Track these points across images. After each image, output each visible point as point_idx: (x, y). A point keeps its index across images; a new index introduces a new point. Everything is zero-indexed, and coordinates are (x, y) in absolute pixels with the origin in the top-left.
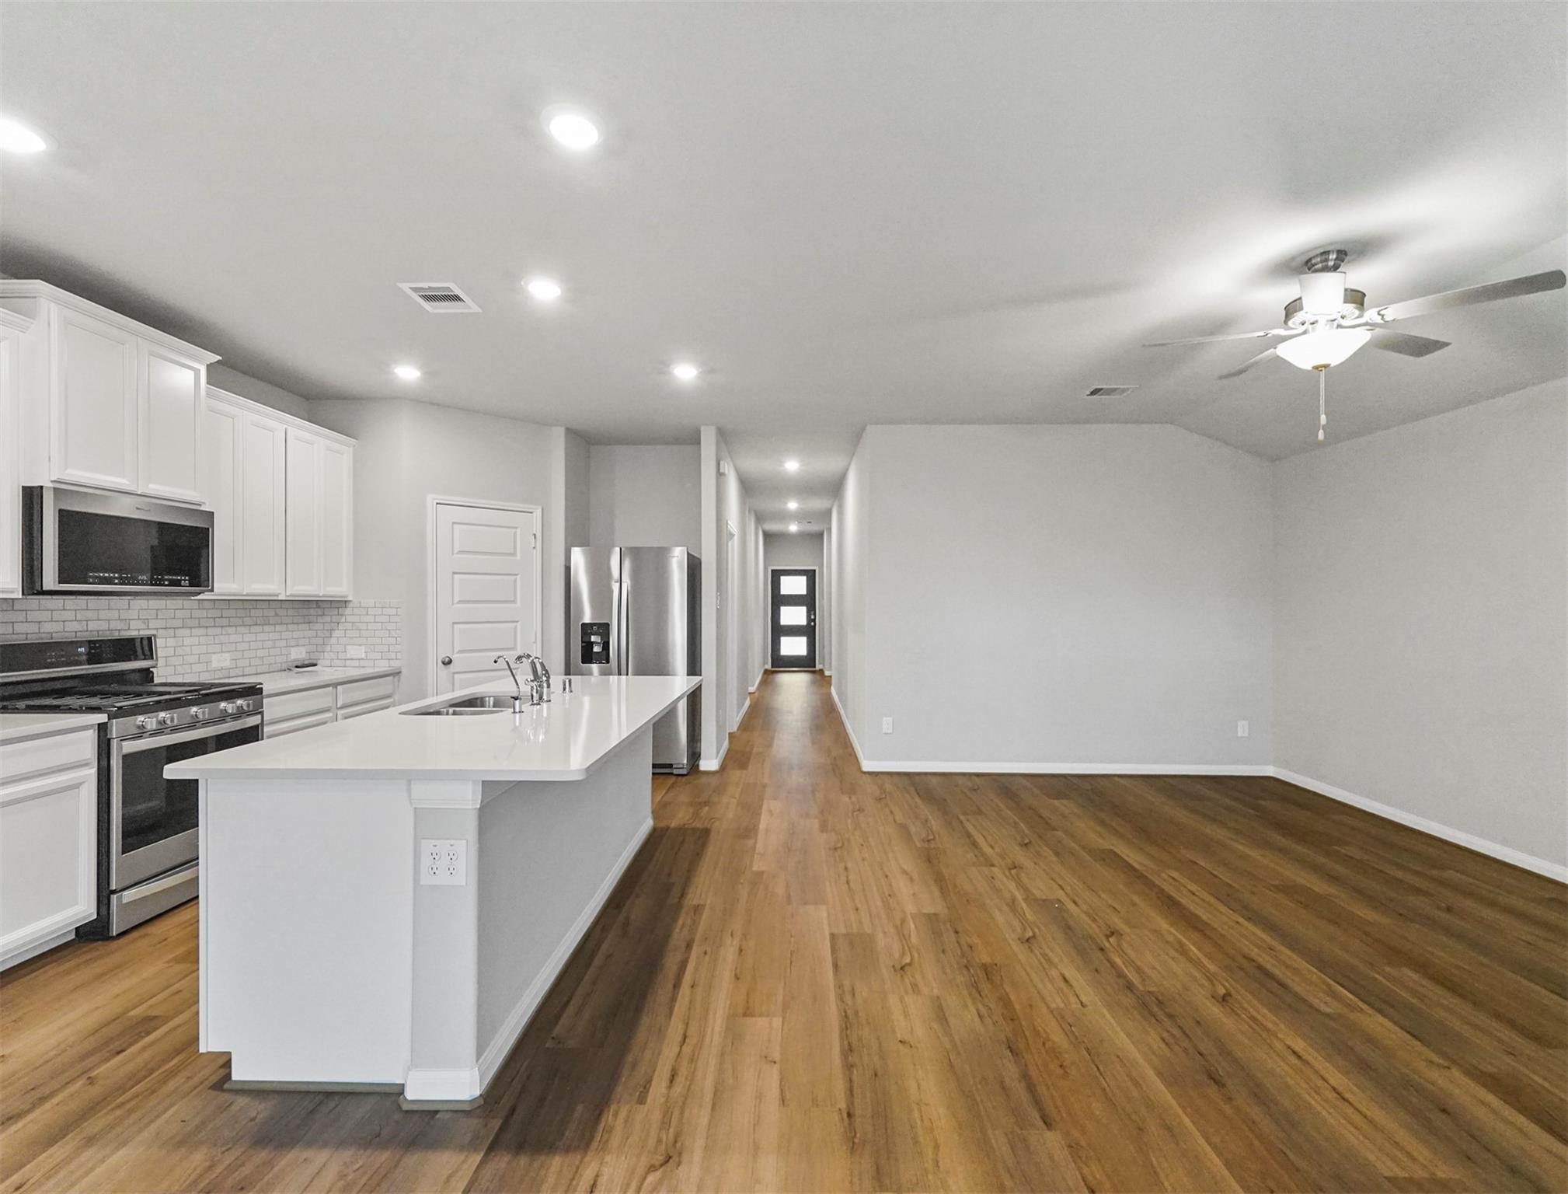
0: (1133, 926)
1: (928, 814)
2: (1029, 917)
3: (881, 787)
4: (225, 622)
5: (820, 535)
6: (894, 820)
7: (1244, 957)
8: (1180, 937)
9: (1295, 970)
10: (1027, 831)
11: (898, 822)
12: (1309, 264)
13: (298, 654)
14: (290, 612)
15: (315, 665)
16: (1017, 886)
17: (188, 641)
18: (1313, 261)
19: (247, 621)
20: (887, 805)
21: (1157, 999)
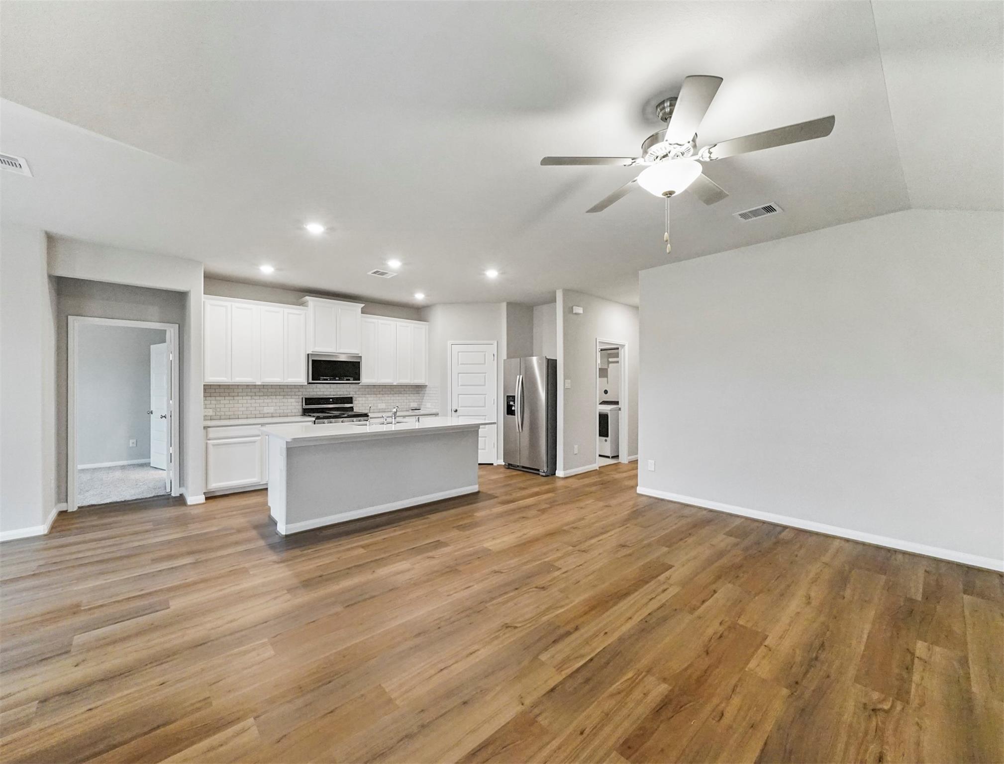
4: (383, 393)
13: (414, 405)
14: (411, 389)
15: (420, 409)
17: (369, 399)
19: (392, 392)
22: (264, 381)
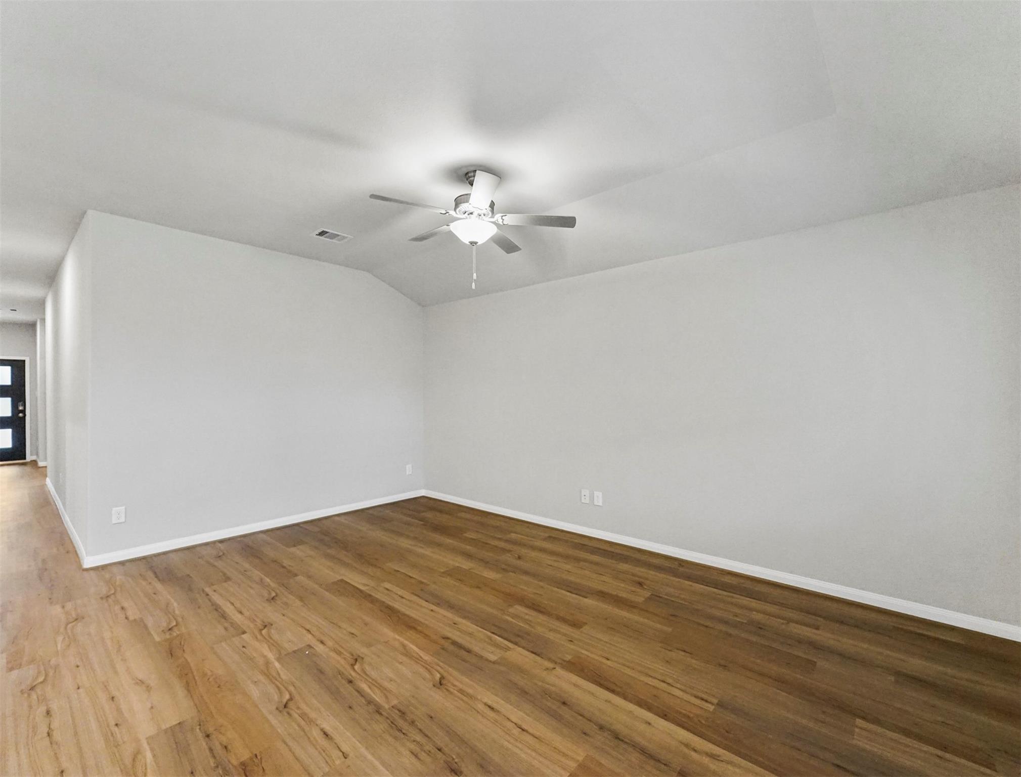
0: (369, 645)
1: (169, 597)
2: (284, 677)
3: (109, 582)
5: (32, 326)
6: (127, 618)
7: (443, 638)
8: (402, 639)
9: (471, 634)
10: (273, 585)
11: (131, 618)
12: (467, 176)
16: (269, 647)
18: (470, 175)
20: (117, 602)
21: (400, 711)
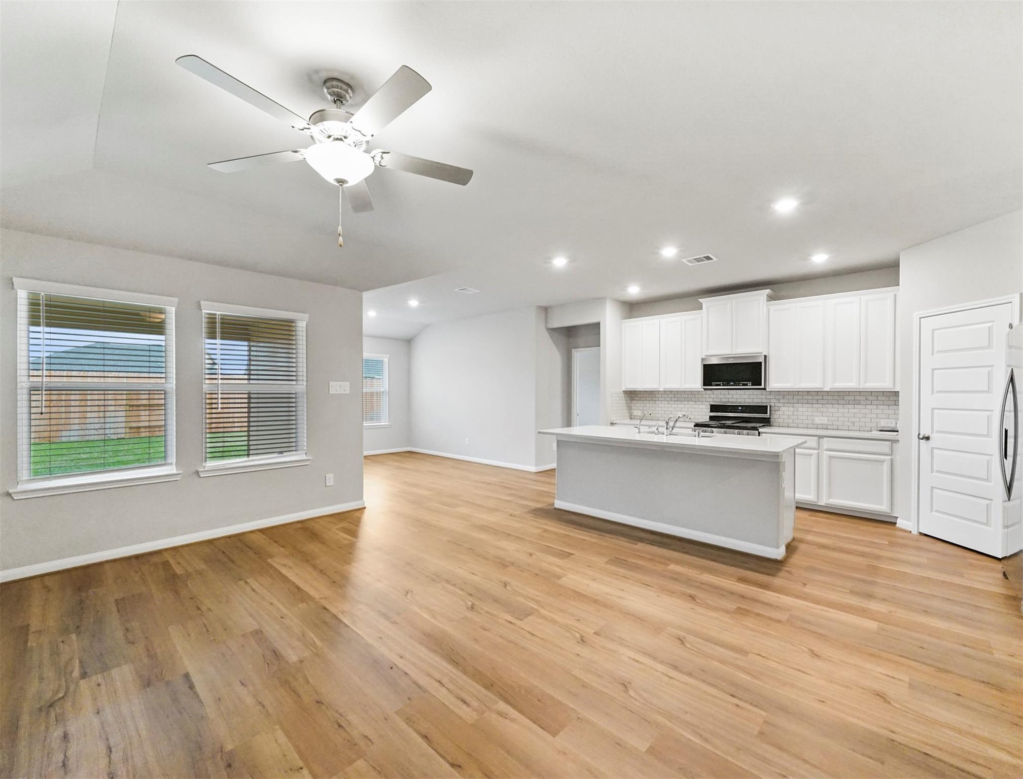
22: (666, 387)
